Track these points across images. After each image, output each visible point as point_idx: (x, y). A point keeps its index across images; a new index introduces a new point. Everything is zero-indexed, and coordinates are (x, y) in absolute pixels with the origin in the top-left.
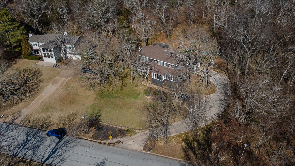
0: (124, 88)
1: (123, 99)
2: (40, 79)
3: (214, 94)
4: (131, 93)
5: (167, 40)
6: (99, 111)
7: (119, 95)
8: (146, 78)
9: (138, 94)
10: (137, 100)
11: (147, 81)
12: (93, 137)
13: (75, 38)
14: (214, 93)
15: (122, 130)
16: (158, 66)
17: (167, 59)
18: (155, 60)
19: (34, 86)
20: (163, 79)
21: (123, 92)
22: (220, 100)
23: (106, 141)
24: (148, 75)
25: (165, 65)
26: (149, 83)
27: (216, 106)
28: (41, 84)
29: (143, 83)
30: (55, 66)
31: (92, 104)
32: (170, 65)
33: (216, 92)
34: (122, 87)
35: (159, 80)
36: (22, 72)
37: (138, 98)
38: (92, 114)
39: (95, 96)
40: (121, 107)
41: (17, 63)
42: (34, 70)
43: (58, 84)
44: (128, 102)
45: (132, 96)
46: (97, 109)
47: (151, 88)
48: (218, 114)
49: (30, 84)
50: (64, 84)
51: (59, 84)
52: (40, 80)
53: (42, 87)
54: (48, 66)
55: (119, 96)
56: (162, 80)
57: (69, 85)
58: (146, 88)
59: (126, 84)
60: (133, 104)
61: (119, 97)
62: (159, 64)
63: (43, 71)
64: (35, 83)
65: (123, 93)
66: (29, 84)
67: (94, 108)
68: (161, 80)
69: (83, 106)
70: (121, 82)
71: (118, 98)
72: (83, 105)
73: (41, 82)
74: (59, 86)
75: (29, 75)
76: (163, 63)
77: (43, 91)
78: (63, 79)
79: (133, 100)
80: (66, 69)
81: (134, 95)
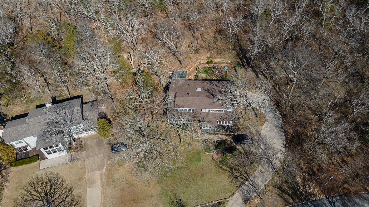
1: (188, 168)
2: (65, 186)
3: (267, 122)
4: (190, 155)
9: (198, 154)
10: (202, 163)
14: (266, 120)
15: (214, 205)
16: (202, 113)
19: (67, 200)
27: (277, 136)
28: (76, 192)
30: (72, 160)
31: (161, 190)
32: (218, 110)
35: (211, 129)
36: (29, 188)
37: (202, 160)
38: (172, 203)
39: (155, 179)
40: (193, 180)
41: (9, 178)
42: (46, 177)
43: (97, 183)
44: (195, 169)
45: (193, 159)
48: (283, 144)
49: (60, 200)
50: (105, 180)
51: (99, 182)
52: (66, 188)
54: (62, 165)
57: (112, 178)
60: (202, 169)
62: (204, 111)
63: (61, 174)
64: (64, 195)
66: (57, 200)
67: (167, 195)
69: (153, 198)
72: (152, 196)
73: (71, 189)
74: (100, 185)
75: (44, 188)
76: (209, 110)
77: (86, 202)
78: (97, 174)
79: (199, 164)
80: (88, 157)
81: (195, 156)
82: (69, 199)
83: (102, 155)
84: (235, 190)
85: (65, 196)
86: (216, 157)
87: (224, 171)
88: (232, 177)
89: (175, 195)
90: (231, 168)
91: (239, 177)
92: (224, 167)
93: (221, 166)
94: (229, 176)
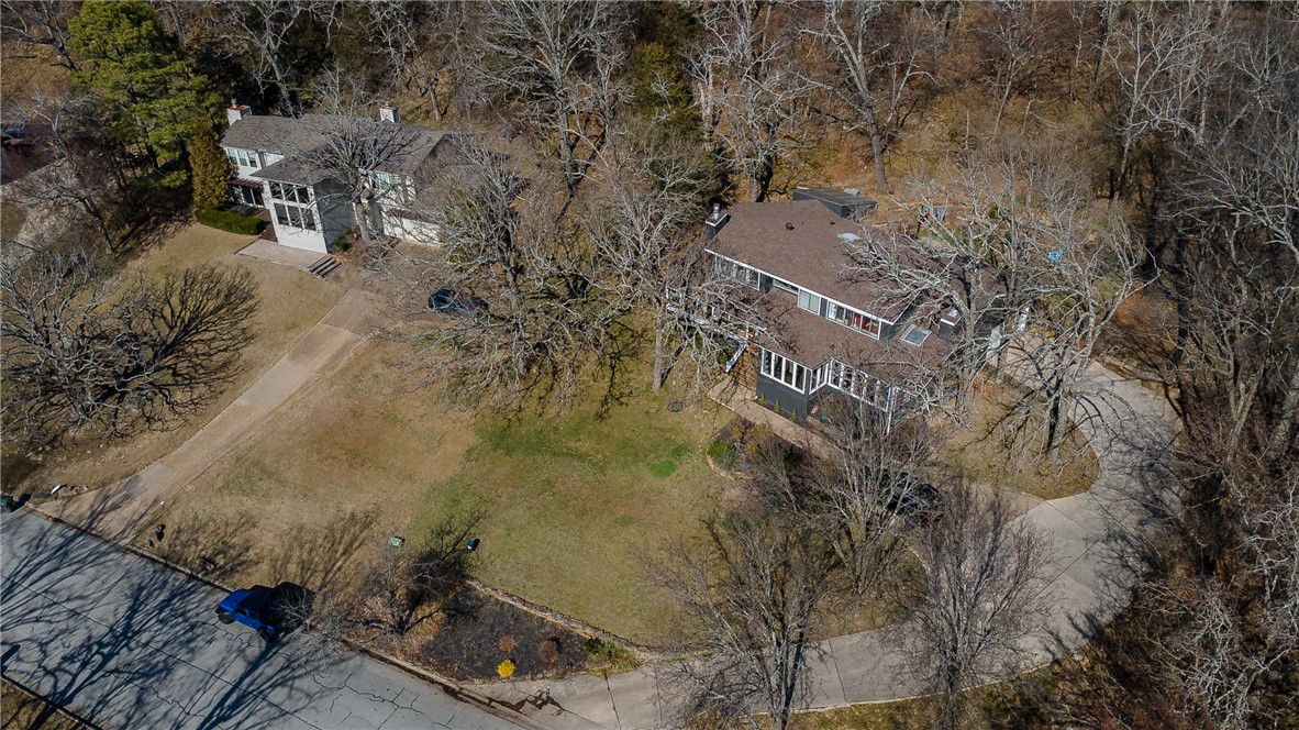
0: (615, 409)
1: (602, 470)
2: (244, 324)
3: (1083, 497)
4: (647, 438)
5: (870, 176)
6: (478, 520)
7: (585, 445)
8: (733, 367)
9: (679, 451)
10: (667, 483)
11: (736, 383)
12: (426, 654)
13: (422, 141)
14: (1086, 489)
15: (569, 634)
16: (796, 315)
17: (845, 285)
18: (786, 285)
19: (215, 358)
20: (813, 386)
21: (606, 430)
22: (1111, 536)
23: (479, 688)
24: (742, 354)
25: (832, 316)
26: (741, 397)
27: (1087, 570)
28: (248, 352)
29: (713, 394)
30: (321, 270)
31: (452, 480)
32: (858, 316)
33: (1097, 487)
34: (605, 402)
35: (793, 387)
36: (180, 283)
37: (674, 474)
38: (441, 533)
39: (471, 439)
40: (583, 513)
41: (168, 242)
42: (229, 278)
43: (316, 360)
44: (622, 488)
45: (646, 456)
46: (467, 504)
47: (747, 425)
48: (1090, 618)
49: (202, 348)
50: (343, 363)
51: (323, 358)
52: (244, 329)
53: (248, 367)
54: (287, 268)
55: (584, 450)
56: (807, 391)
57: (363, 369)
58: (722, 422)
59: (627, 391)
60: (648, 501)
61: (581, 458)
62: (803, 304)
63: (266, 291)
64: (222, 343)
65: (607, 436)
66: (195, 345)
67: (456, 502)
68: (803, 392)
69: (408, 484)
70: (607, 379)
71: (575, 463)
72: (410, 477)
73: (248, 339)
74: (319, 366)
75: (205, 301)
76: (824, 302)
77: (247, 385)
78: (342, 337)
79: (649, 479)
80: (365, 286)
81: (661, 452)
82: (218, 359)
85: (222, 348)
87: (717, 555)
89: (476, 519)
93: (722, 531)
94: (721, 584)
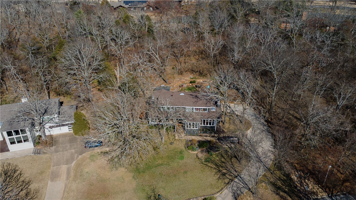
0: (158, 150)
1: (169, 165)
2: (22, 179)
4: (171, 153)
7: (160, 162)
8: (176, 130)
9: (181, 152)
10: (185, 160)
11: (179, 134)
17: (196, 103)
19: (20, 194)
21: (161, 156)
24: (176, 127)
25: (194, 111)
26: (183, 135)
28: (33, 187)
29: (177, 138)
30: (37, 152)
31: (137, 186)
32: (202, 109)
34: (155, 150)
35: (195, 128)
37: (185, 158)
38: (149, 198)
39: (130, 174)
40: (175, 176)
43: (62, 177)
44: (177, 166)
45: (175, 157)
46: (147, 189)
48: (272, 145)
50: (72, 174)
51: (64, 176)
52: (23, 181)
53: (37, 191)
54: (24, 157)
56: (198, 128)
57: (81, 172)
58: (184, 143)
59: (157, 146)
60: (185, 166)
61: (162, 164)
62: (187, 110)
63: (21, 166)
64: (18, 188)
65: (163, 157)
67: (144, 190)
69: (127, 193)
71: (162, 166)
72: (125, 191)
73: (29, 183)
74: (65, 179)
76: (192, 108)
77: (43, 196)
78: (64, 168)
79: (181, 162)
80: (57, 151)
81: (177, 155)
82: (23, 193)
83: (73, 151)
84: (223, 187)
85: (20, 190)
86: (200, 155)
87: (210, 168)
88: (220, 174)
89: (153, 191)
90: (218, 166)
91: (227, 174)
92: (209, 165)
93: (206, 163)
94: (216, 173)
